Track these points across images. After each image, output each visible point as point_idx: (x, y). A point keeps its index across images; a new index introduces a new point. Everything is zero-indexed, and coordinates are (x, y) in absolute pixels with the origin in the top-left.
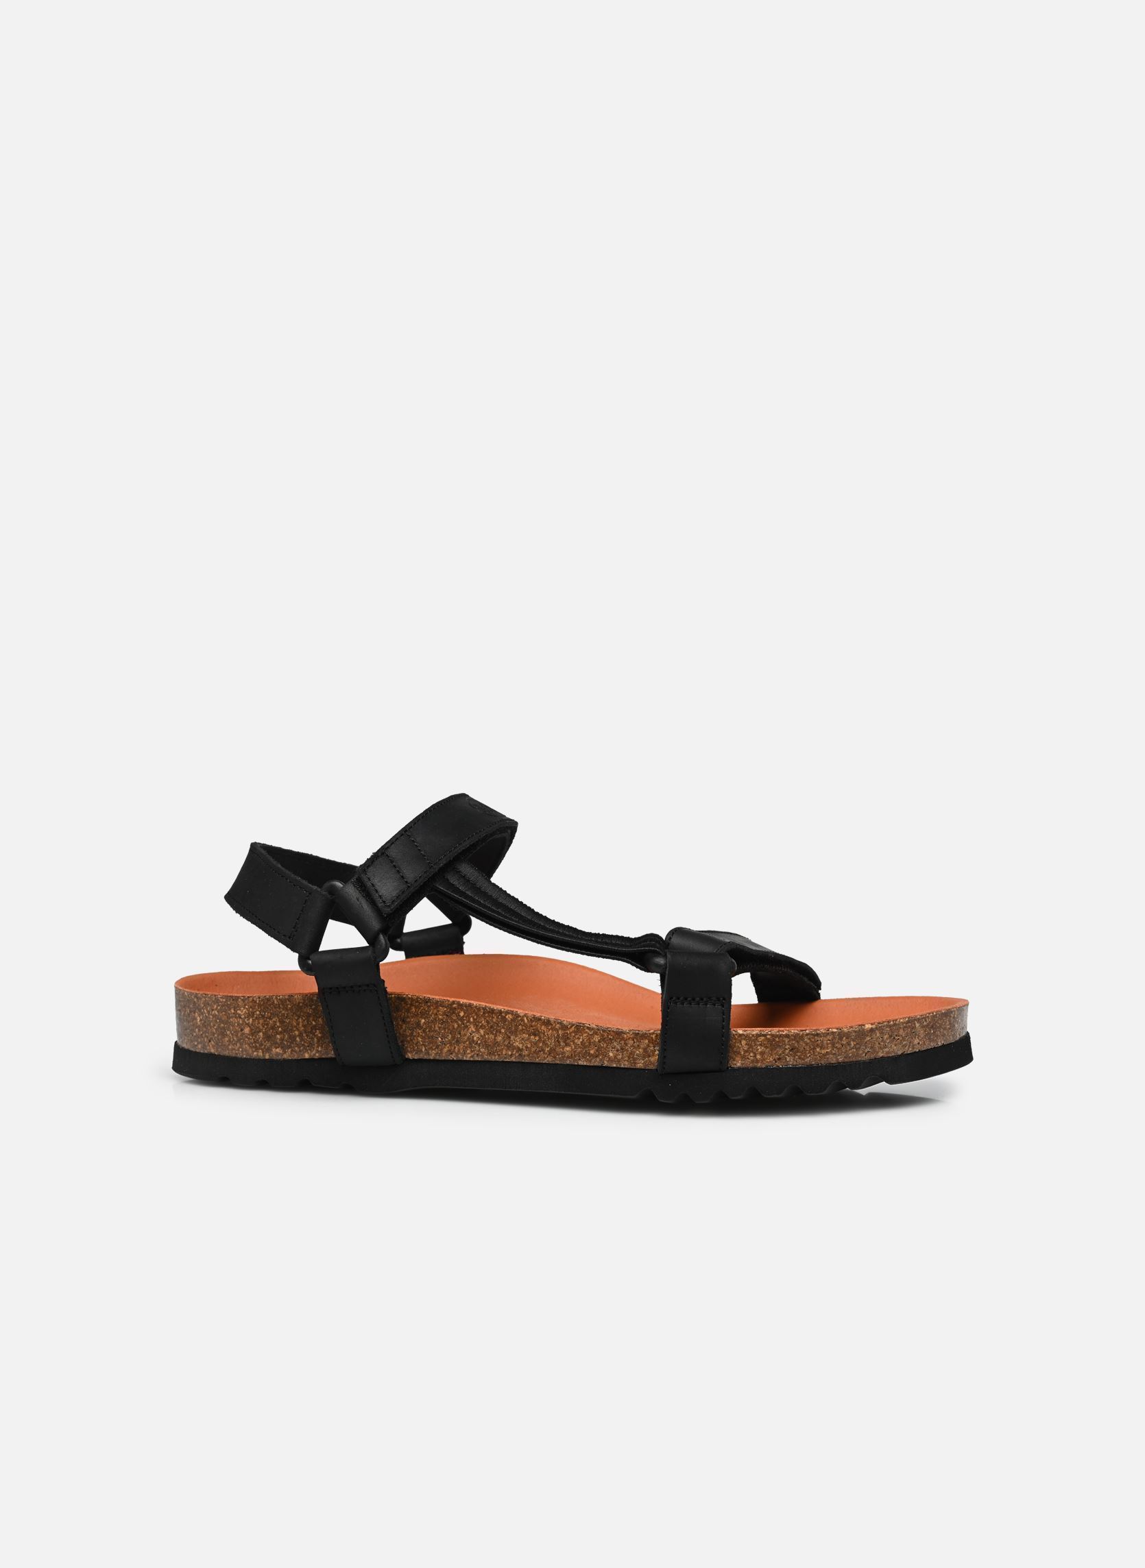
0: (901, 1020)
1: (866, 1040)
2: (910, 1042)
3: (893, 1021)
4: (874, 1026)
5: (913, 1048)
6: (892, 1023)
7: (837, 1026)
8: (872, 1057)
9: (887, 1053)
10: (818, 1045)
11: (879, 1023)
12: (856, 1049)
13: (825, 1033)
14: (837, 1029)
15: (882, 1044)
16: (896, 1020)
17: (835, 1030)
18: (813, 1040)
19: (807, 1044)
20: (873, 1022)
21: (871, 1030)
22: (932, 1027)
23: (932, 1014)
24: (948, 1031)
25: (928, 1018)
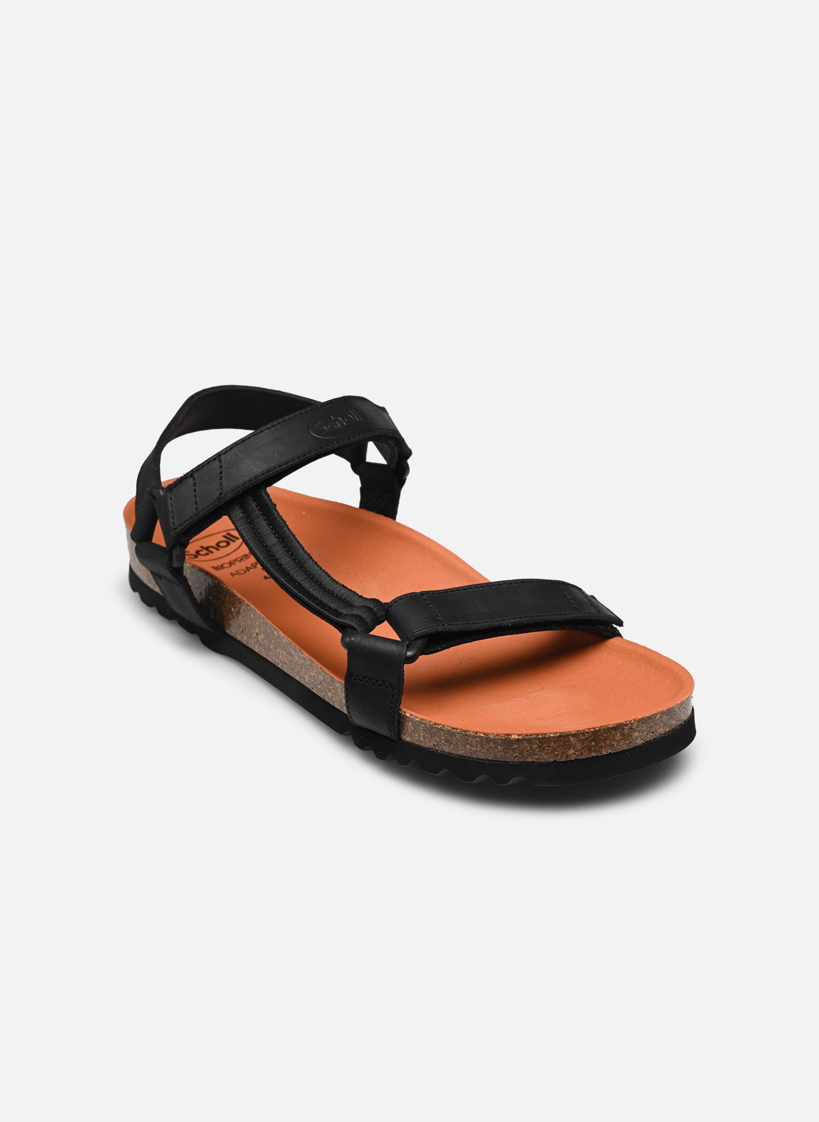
0: (552, 735)
1: (513, 747)
2: (563, 753)
3: (542, 735)
4: (520, 737)
5: (567, 758)
6: (540, 736)
7: (485, 731)
8: (522, 760)
9: (537, 759)
10: (468, 743)
11: (527, 735)
12: (505, 753)
13: (473, 735)
14: (484, 734)
15: (531, 752)
16: (546, 734)
17: (482, 735)
18: (464, 738)
19: (458, 740)
20: (520, 733)
21: (518, 740)
22: (594, 740)
23: (592, 730)
24: (619, 741)
25: (587, 732)
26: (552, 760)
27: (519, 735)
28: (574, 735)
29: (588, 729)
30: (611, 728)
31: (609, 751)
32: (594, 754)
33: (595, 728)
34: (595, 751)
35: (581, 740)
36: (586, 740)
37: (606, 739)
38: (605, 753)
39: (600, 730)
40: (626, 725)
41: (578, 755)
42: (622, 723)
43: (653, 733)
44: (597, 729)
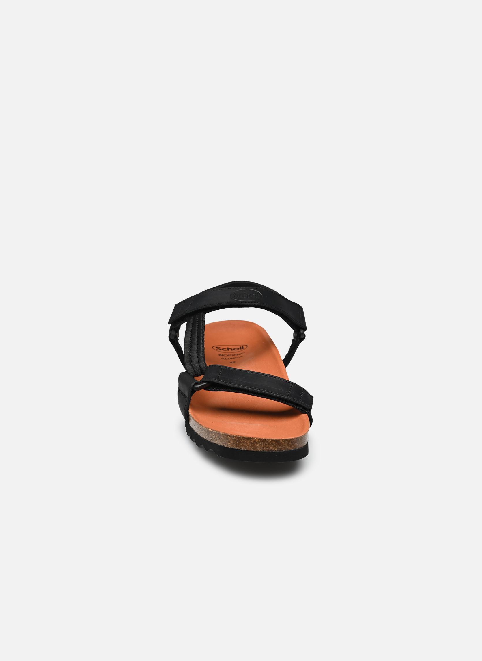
1: (210, 435)
2: (226, 443)
5: (228, 446)
15: (216, 439)
21: (211, 432)
22: (238, 441)
23: (237, 436)
24: (249, 446)
25: (235, 437)
26: (222, 445)
27: (211, 430)
28: (230, 436)
29: (236, 435)
30: (245, 438)
31: (245, 449)
32: (238, 448)
33: (238, 436)
34: (238, 447)
35: (233, 439)
36: (234, 440)
37: (243, 442)
38: (242, 449)
39: (240, 437)
40: (253, 439)
41: (231, 446)
42: (250, 437)
43: (267, 448)
44: (239, 436)
